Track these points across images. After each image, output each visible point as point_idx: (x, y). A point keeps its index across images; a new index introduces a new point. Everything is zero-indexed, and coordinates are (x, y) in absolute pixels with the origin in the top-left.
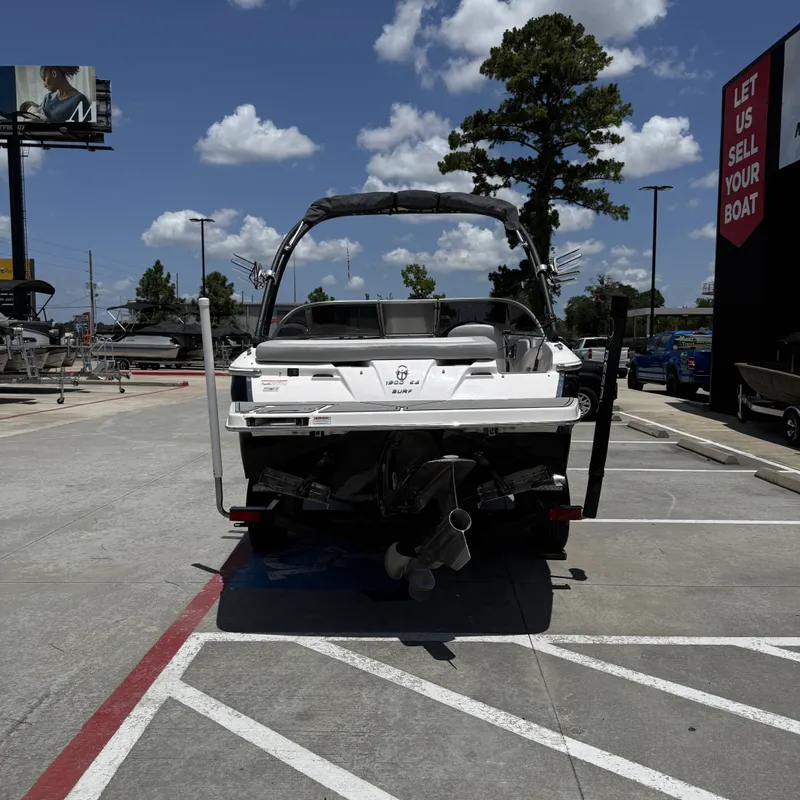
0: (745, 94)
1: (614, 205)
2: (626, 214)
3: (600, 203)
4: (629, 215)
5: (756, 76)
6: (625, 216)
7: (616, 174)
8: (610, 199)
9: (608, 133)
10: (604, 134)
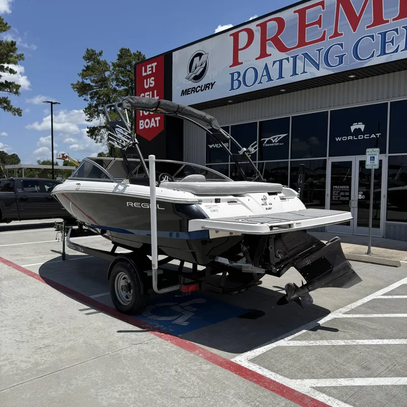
0: (149, 71)
1: (13, 107)
2: (21, 113)
3: (5, 105)
4: (22, 114)
5: (156, 64)
6: (20, 114)
7: (16, 90)
8: (11, 104)
9: (8, 67)
10: (5, 67)
